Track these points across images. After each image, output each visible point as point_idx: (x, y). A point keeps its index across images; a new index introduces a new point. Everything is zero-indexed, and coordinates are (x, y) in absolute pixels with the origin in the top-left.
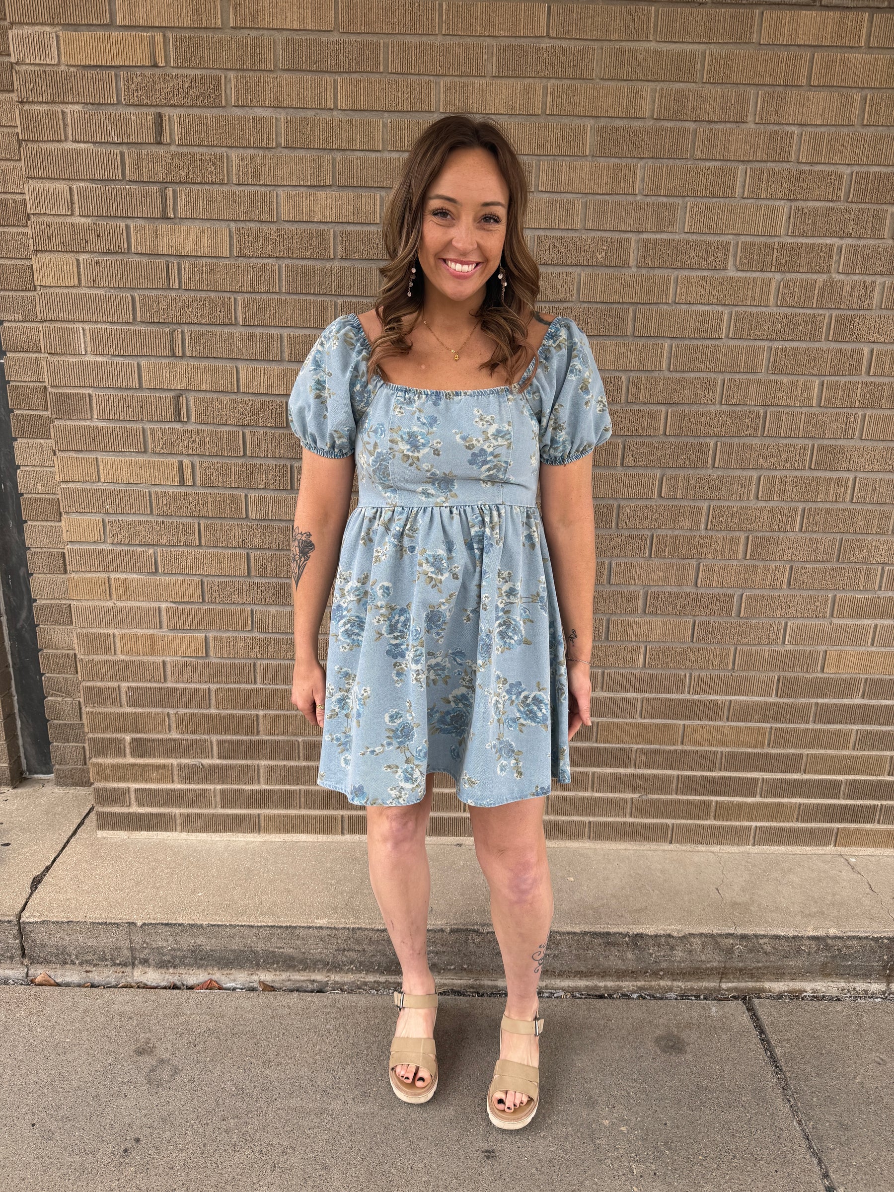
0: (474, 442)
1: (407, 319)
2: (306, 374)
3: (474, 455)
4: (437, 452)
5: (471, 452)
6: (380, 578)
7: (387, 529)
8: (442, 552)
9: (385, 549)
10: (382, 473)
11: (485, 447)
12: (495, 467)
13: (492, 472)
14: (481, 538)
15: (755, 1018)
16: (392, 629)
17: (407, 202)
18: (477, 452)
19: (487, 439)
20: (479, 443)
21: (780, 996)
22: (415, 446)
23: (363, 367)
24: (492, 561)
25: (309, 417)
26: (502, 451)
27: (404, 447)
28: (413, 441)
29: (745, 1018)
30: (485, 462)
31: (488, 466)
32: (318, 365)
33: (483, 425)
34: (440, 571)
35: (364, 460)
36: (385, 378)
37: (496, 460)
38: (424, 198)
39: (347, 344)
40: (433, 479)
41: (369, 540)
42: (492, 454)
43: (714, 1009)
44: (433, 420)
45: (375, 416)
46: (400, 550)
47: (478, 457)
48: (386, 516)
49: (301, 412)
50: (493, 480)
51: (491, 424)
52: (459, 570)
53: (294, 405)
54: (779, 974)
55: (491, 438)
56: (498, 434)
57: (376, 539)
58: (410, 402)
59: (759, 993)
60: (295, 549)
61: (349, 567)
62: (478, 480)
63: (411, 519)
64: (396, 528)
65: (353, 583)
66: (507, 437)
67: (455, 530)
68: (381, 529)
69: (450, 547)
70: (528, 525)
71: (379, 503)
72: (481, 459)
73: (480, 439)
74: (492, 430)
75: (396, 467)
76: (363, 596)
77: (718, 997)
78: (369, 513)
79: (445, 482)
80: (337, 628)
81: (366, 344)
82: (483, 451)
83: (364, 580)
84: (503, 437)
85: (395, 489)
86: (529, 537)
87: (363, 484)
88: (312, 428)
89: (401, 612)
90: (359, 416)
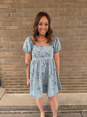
1: (37, 37)
2: (25, 44)
4: (42, 53)
6: (35, 69)
7: (36, 62)
8: (43, 65)
9: (36, 65)
10: (35, 56)
14: (48, 63)
15: (82, 115)
16: (37, 75)
17: (36, 23)
20: (47, 52)
21: (84, 112)
22: (39, 53)
23: (32, 43)
24: (49, 66)
25: (26, 49)
26: (50, 52)
27: (38, 53)
29: (80, 115)
34: (43, 68)
35: (33, 54)
36: (35, 44)
37: (49, 54)
38: (38, 22)
39: (30, 40)
40: (41, 56)
41: (34, 64)
43: (77, 114)
44: (41, 49)
45: (34, 49)
46: (38, 65)
47: (47, 54)
48: (36, 61)
49: (25, 49)
50: (49, 56)
52: (45, 67)
53: (24, 48)
54: (84, 109)
56: (49, 50)
57: (35, 64)
58: (38, 47)
59: (82, 112)
60: (26, 65)
61: (31, 67)
62: (47, 56)
63: (39, 61)
64: (37, 62)
65: (32, 69)
67: (45, 62)
68: (35, 63)
69: (44, 64)
70: (53, 61)
71: (35, 59)
74: (48, 50)
75: (37, 55)
76: (33, 71)
78: (34, 61)
79: (43, 57)
80: (31, 75)
81: (32, 40)
82: (47, 53)
83: (33, 69)
85: (37, 58)
86: (53, 62)
87: (33, 57)
88: (26, 51)
89: (38, 73)
90: (32, 49)
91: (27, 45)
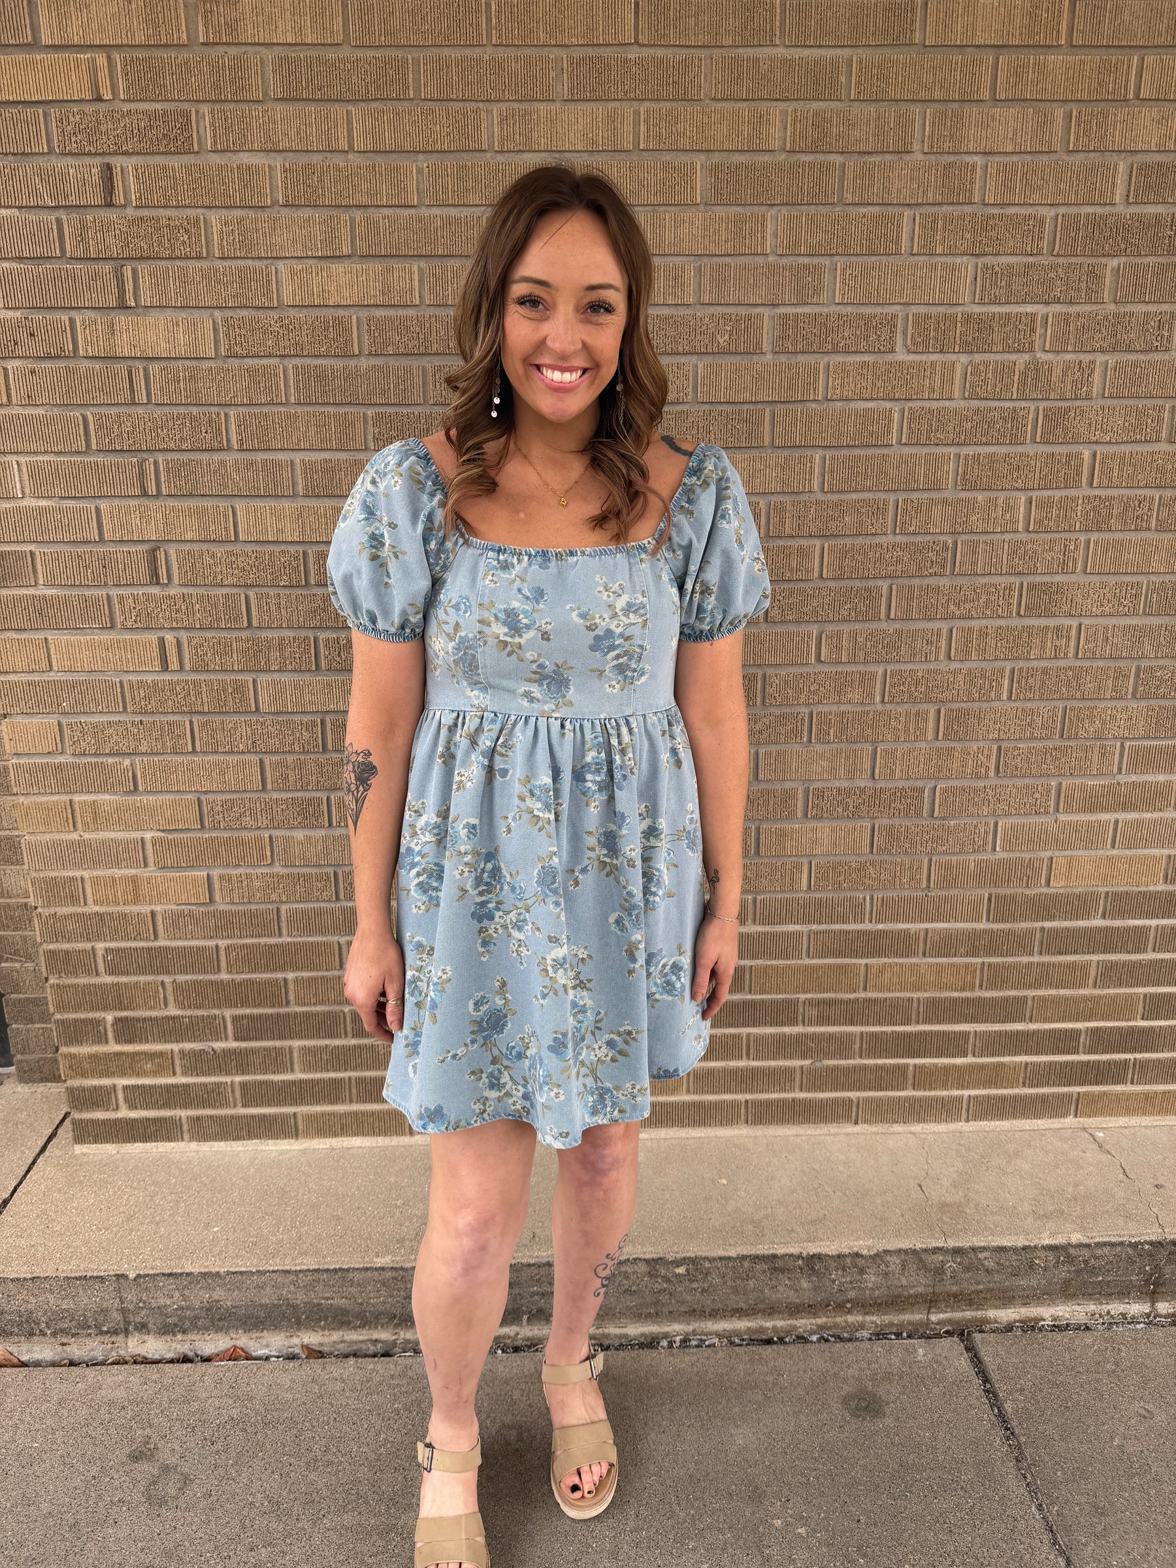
0: (597, 621)
1: (491, 447)
2: (352, 526)
3: (597, 638)
4: (546, 636)
5: (593, 634)
6: (465, 807)
7: (474, 742)
8: (548, 780)
9: (470, 773)
10: (467, 665)
11: (612, 627)
12: (626, 653)
13: (621, 660)
15: (976, 1360)
18: (602, 633)
19: (614, 616)
20: (604, 622)
21: (1009, 1328)
22: (515, 628)
23: (439, 516)
25: (362, 587)
26: (636, 631)
27: (500, 630)
28: (512, 622)
29: (963, 1362)
30: (612, 648)
31: (617, 652)
32: (370, 512)
33: (609, 596)
34: (546, 807)
35: (440, 645)
36: (469, 531)
37: (626, 644)
41: (449, 757)
42: (621, 635)
43: (921, 1351)
44: (539, 594)
45: (454, 588)
46: (490, 771)
47: (602, 642)
48: (471, 724)
49: (347, 580)
51: (620, 595)
53: (336, 568)
54: (1006, 1299)
55: (620, 613)
56: (629, 608)
57: (459, 755)
58: (506, 566)
59: (981, 1326)
61: (422, 793)
63: (505, 730)
64: (485, 742)
65: (430, 817)
66: (642, 611)
67: (567, 753)
68: (465, 742)
69: (556, 773)
70: (670, 735)
71: (460, 705)
72: (606, 643)
73: (605, 616)
74: (621, 603)
75: (487, 657)
76: (442, 836)
77: (928, 1334)
78: (447, 720)
80: (409, 881)
81: (441, 485)
82: (609, 633)
83: (444, 814)
84: (635, 612)
85: (484, 689)
86: (673, 752)
87: (437, 675)
88: (368, 603)
90: (433, 585)
91: (376, 541)
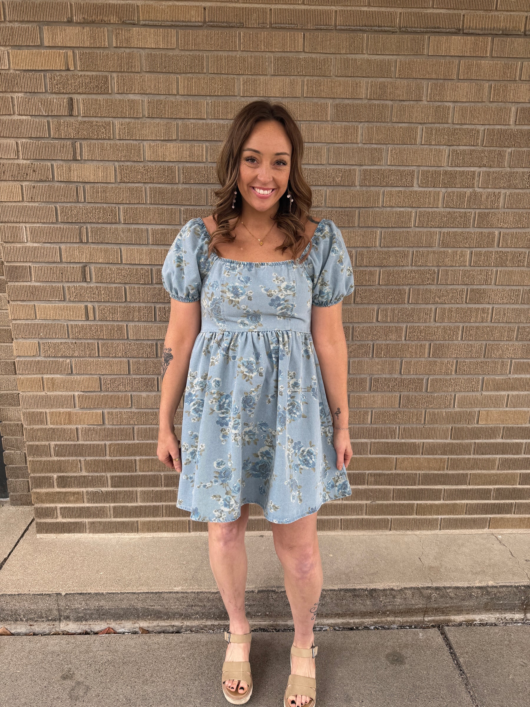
0: (273, 293)
1: (232, 221)
2: (172, 254)
3: (272, 300)
4: (250, 298)
5: (271, 298)
6: (214, 376)
7: (219, 345)
8: (252, 359)
9: (218, 358)
10: (216, 311)
11: (279, 296)
12: (285, 307)
13: (283, 311)
14: (277, 351)
15: (446, 639)
16: (221, 407)
17: (231, 153)
18: (274, 298)
19: (280, 291)
20: (276, 293)
21: (460, 624)
22: (237, 295)
23: (206, 248)
24: (284, 365)
25: (173, 278)
26: (290, 298)
27: (230, 295)
28: (236, 292)
29: (440, 639)
30: (279, 305)
31: (281, 307)
32: (178, 247)
33: (278, 282)
34: (251, 371)
35: (205, 303)
36: (219, 254)
37: (286, 303)
38: (241, 150)
39: (196, 235)
40: (247, 315)
41: (208, 352)
42: (283, 299)
43: (421, 634)
44: (248, 279)
45: (212, 277)
46: (227, 358)
47: (275, 302)
48: (218, 337)
49: (169, 276)
50: (284, 315)
51: (283, 282)
52: (263, 370)
53: (165, 272)
54: (459, 611)
55: (283, 290)
56: (287, 288)
57: (212, 351)
58: (234, 269)
59: (447, 623)
60: (161, 359)
61: (195, 369)
62: (275, 315)
63: (234, 339)
64: (225, 344)
65: (199, 379)
66: (293, 289)
67: (261, 346)
68: (215, 345)
69: (257, 356)
70: (305, 344)
71: (214, 329)
72: (277, 302)
73: (276, 290)
74: (284, 285)
75: (224, 307)
76: (204, 387)
77: (424, 626)
78: (208, 336)
79: (255, 316)
80: (188, 407)
81: (207, 235)
82: (278, 298)
83: (205, 377)
84: (290, 290)
85: (224, 322)
86: (306, 351)
87: (205, 318)
88: (175, 285)
89: (228, 397)
90: (203, 277)
91: (180, 259)
